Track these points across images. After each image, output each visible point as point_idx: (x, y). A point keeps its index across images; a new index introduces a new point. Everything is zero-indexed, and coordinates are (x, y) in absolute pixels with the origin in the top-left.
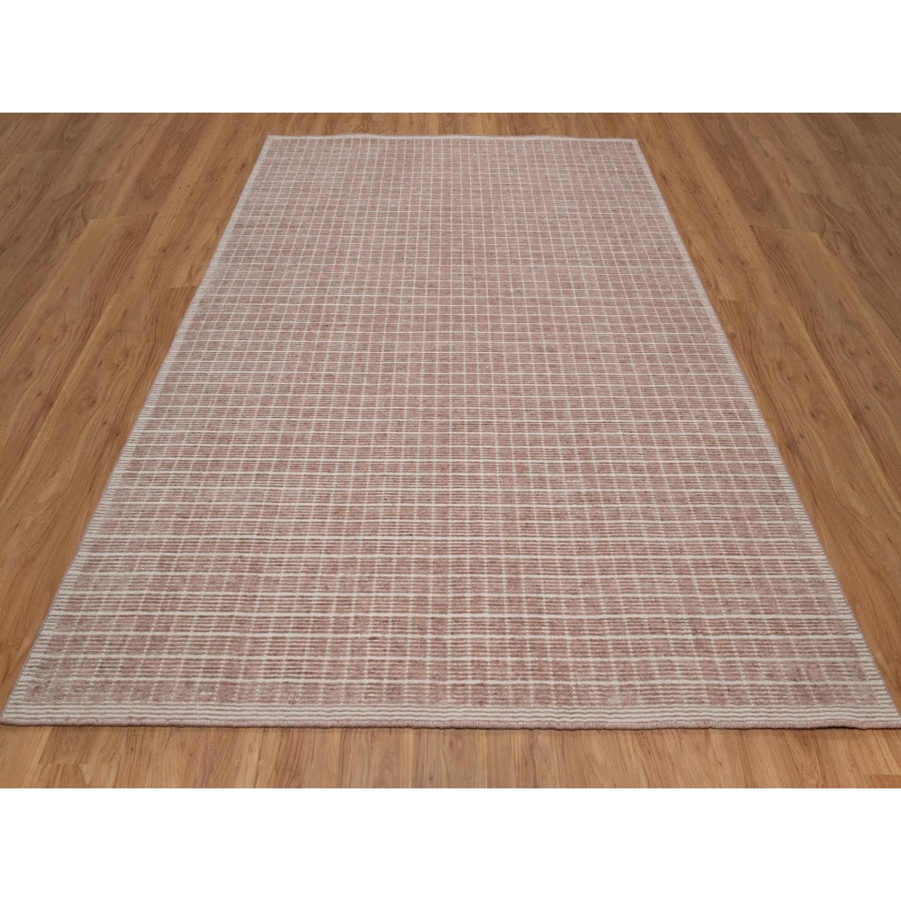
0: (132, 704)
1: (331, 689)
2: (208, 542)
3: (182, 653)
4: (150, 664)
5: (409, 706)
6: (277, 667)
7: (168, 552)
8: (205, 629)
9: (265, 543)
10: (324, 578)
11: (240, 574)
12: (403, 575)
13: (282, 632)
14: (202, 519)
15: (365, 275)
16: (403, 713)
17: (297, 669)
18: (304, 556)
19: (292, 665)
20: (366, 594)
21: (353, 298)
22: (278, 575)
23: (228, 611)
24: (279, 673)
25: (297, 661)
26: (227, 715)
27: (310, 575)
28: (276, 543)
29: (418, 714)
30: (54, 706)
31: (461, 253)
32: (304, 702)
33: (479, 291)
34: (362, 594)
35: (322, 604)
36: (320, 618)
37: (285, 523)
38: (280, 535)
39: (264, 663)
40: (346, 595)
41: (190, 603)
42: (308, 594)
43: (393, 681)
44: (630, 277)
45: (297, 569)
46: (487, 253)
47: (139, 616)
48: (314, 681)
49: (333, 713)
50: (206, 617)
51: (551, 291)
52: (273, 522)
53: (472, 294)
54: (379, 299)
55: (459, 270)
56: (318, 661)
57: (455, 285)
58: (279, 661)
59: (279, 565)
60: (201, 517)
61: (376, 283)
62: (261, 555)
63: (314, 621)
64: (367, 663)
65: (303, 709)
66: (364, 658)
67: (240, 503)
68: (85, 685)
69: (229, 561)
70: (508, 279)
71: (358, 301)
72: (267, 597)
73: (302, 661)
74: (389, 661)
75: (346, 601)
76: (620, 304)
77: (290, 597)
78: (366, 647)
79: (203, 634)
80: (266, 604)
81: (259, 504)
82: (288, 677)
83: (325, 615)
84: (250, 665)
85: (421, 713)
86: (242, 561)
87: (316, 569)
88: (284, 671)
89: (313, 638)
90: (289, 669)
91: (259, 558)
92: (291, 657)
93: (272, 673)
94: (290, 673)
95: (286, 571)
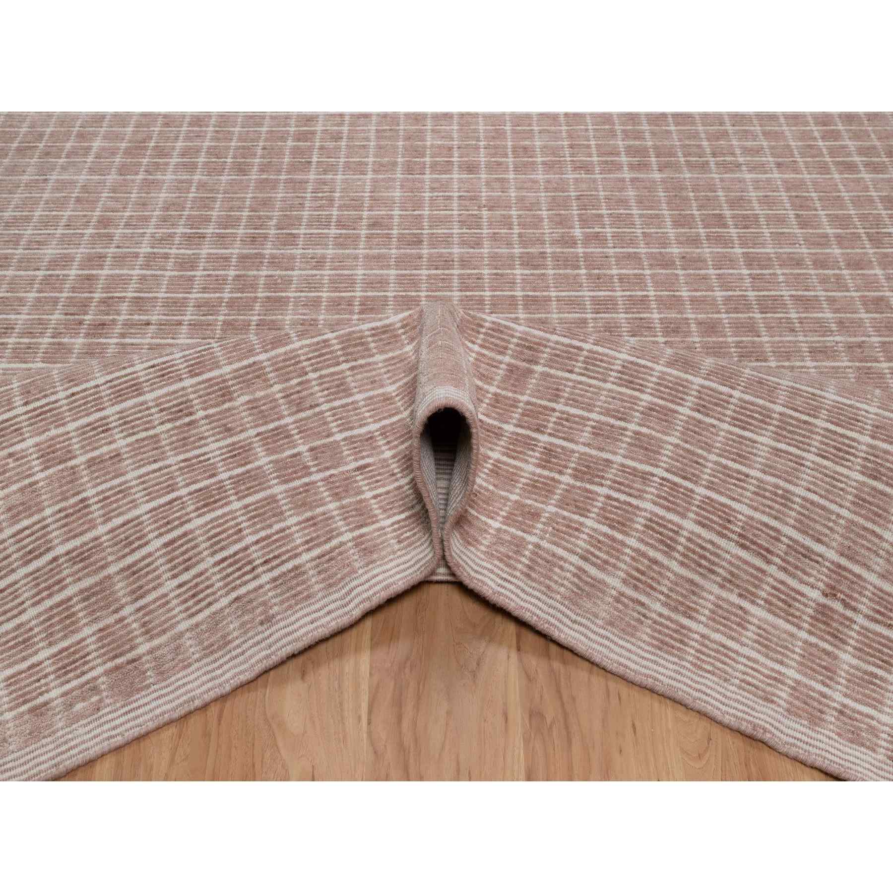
6: (202, 586)
8: (15, 612)
9: (50, 410)
10: (212, 415)
12: (362, 362)
13: (176, 527)
15: (214, 199)
17: (244, 566)
20: (309, 413)
21: (177, 257)
22: (114, 446)
24: (214, 594)
27: (180, 422)
28: (75, 401)
31: (450, 149)
33: (494, 237)
34: (302, 415)
36: (243, 474)
39: (172, 595)
44: (871, 200)
45: (147, 423)
46: (514, 148)
48: (289, 565)
51: (677, 236)
53: (478, 244)
54: (243, 258)
55: (445, 186)
56: (277, 533)
57: (436, 221)
58: (201, 574)
59: (104, 431)
61: (239, 219)
62: (53, 433)
64: (373, 501)
70: (567, 207)
71: (188, 264)
72: (110, 489)
73: (246, 548)
75: (278, 434)
76: (856, 264)
79: (17, 621)
80: (117, 501)
82: (234, 589)
84: (147, 614)
86: (17, 459)
87: (187, 408)
88: (221, 584)
89: (246, 507)
90: (228, 575)
91: (52, 439)
92: (218, 557)
93: (200, 601)
94: (233, 581)
95: (125, 433)
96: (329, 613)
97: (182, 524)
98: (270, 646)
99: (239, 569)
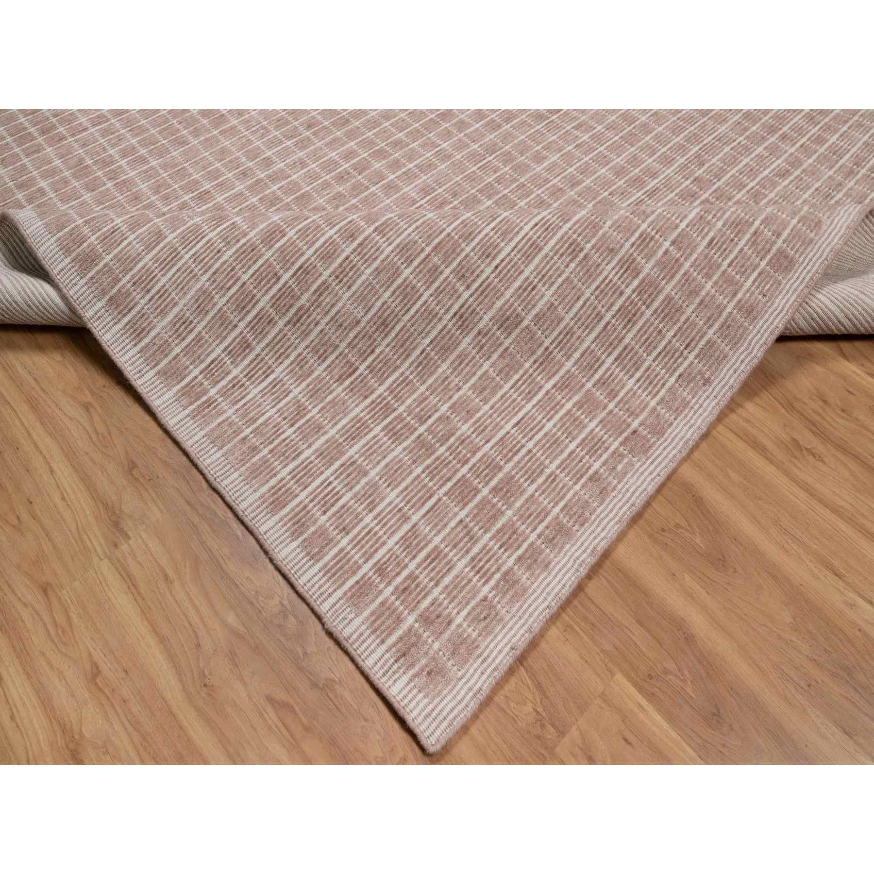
0: (565, 555)
1: (728, 327)
2: (420, 363)
3: (546, 467)
4: (528, 509)
5: (806, 257)
6: (652, 376)
7: (386, 417)
8: (538, 428)
9: (488, 287)
10: (596, 244)
11: (501, 349)
13: (618, 345)
14: (378, 351)
16: (809, 268)
17: (674, 354)
18: (547, 249)
19: (665, 356)
22: (545, 299)
23: (537, 393)
24: (663, 378)
25: (665, 347)
26: (666, 457)
27: (578, 259)
28: (501, 272)
29: (820, 252)
30: (480, 660)
32: (717, 369)
35: (626, 270)
36: (640, 284)
37: (482, 240)
38: (494, 259)
39: (635, 388)
40: (637, 235)
41: (486, 427)
42: (601, 278)
43: (769, 257)
45: (557, 270)
47: (446, 494)
48: (703, 342)
49: (753, 344)
50: (522, 418)
52: (467, 256)
56: (685, 323)
58: (648, 368)
59: (533, 289)
60: (373, 351)
62: (499, 304)
63: (639, 294)
64: (730, 269)
65: (722, 375)
66: (723, 268)
67: (399, 281)
68: (485, 603)
69: (470, 353)
72: (560, 333)
73: (670, 342)
74: (745, 245)
75: (645, 239)
77: (585, 303)
78: (712, 257)
79: (542, 433)
80: (568, 341)
81: (423, 256)
82: (675, 370)
83: (641, 276)
84: (625, 404)
85: (821, 249)
86: (486, 334)
87: (577, 246)
88: (664, 371)
89: (655, 311)
90: (667, 363)
91: (501, 309)
92: (655, 354)
93: (656, 385)
94: (672, 366)
95: (547, 285)
96: (742, 362)
97: (620, 341)
98: (716, 397)
99: (672, 357)
